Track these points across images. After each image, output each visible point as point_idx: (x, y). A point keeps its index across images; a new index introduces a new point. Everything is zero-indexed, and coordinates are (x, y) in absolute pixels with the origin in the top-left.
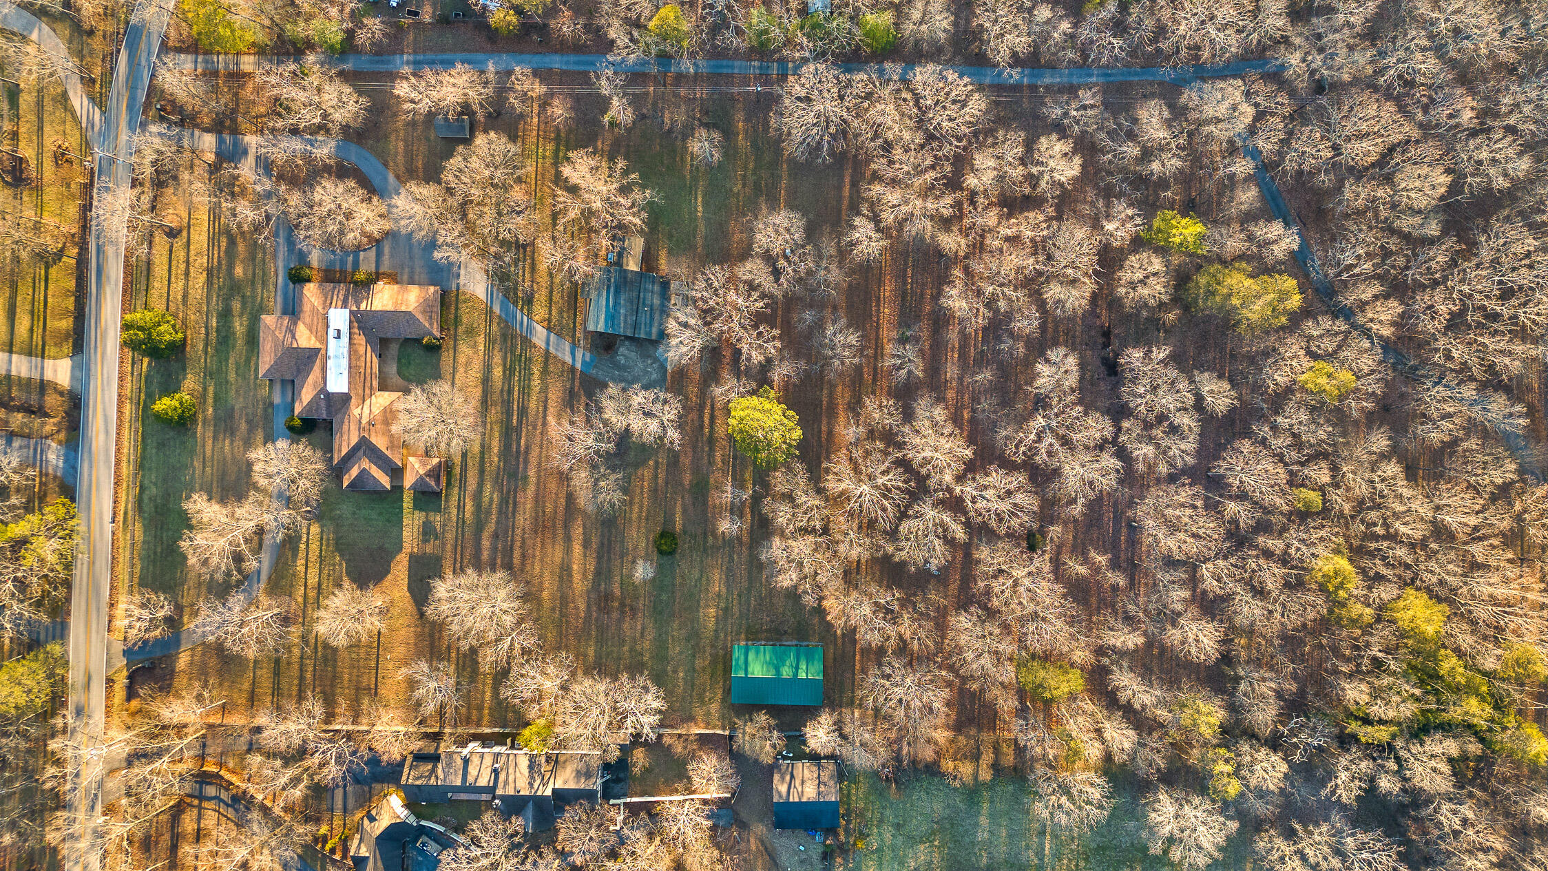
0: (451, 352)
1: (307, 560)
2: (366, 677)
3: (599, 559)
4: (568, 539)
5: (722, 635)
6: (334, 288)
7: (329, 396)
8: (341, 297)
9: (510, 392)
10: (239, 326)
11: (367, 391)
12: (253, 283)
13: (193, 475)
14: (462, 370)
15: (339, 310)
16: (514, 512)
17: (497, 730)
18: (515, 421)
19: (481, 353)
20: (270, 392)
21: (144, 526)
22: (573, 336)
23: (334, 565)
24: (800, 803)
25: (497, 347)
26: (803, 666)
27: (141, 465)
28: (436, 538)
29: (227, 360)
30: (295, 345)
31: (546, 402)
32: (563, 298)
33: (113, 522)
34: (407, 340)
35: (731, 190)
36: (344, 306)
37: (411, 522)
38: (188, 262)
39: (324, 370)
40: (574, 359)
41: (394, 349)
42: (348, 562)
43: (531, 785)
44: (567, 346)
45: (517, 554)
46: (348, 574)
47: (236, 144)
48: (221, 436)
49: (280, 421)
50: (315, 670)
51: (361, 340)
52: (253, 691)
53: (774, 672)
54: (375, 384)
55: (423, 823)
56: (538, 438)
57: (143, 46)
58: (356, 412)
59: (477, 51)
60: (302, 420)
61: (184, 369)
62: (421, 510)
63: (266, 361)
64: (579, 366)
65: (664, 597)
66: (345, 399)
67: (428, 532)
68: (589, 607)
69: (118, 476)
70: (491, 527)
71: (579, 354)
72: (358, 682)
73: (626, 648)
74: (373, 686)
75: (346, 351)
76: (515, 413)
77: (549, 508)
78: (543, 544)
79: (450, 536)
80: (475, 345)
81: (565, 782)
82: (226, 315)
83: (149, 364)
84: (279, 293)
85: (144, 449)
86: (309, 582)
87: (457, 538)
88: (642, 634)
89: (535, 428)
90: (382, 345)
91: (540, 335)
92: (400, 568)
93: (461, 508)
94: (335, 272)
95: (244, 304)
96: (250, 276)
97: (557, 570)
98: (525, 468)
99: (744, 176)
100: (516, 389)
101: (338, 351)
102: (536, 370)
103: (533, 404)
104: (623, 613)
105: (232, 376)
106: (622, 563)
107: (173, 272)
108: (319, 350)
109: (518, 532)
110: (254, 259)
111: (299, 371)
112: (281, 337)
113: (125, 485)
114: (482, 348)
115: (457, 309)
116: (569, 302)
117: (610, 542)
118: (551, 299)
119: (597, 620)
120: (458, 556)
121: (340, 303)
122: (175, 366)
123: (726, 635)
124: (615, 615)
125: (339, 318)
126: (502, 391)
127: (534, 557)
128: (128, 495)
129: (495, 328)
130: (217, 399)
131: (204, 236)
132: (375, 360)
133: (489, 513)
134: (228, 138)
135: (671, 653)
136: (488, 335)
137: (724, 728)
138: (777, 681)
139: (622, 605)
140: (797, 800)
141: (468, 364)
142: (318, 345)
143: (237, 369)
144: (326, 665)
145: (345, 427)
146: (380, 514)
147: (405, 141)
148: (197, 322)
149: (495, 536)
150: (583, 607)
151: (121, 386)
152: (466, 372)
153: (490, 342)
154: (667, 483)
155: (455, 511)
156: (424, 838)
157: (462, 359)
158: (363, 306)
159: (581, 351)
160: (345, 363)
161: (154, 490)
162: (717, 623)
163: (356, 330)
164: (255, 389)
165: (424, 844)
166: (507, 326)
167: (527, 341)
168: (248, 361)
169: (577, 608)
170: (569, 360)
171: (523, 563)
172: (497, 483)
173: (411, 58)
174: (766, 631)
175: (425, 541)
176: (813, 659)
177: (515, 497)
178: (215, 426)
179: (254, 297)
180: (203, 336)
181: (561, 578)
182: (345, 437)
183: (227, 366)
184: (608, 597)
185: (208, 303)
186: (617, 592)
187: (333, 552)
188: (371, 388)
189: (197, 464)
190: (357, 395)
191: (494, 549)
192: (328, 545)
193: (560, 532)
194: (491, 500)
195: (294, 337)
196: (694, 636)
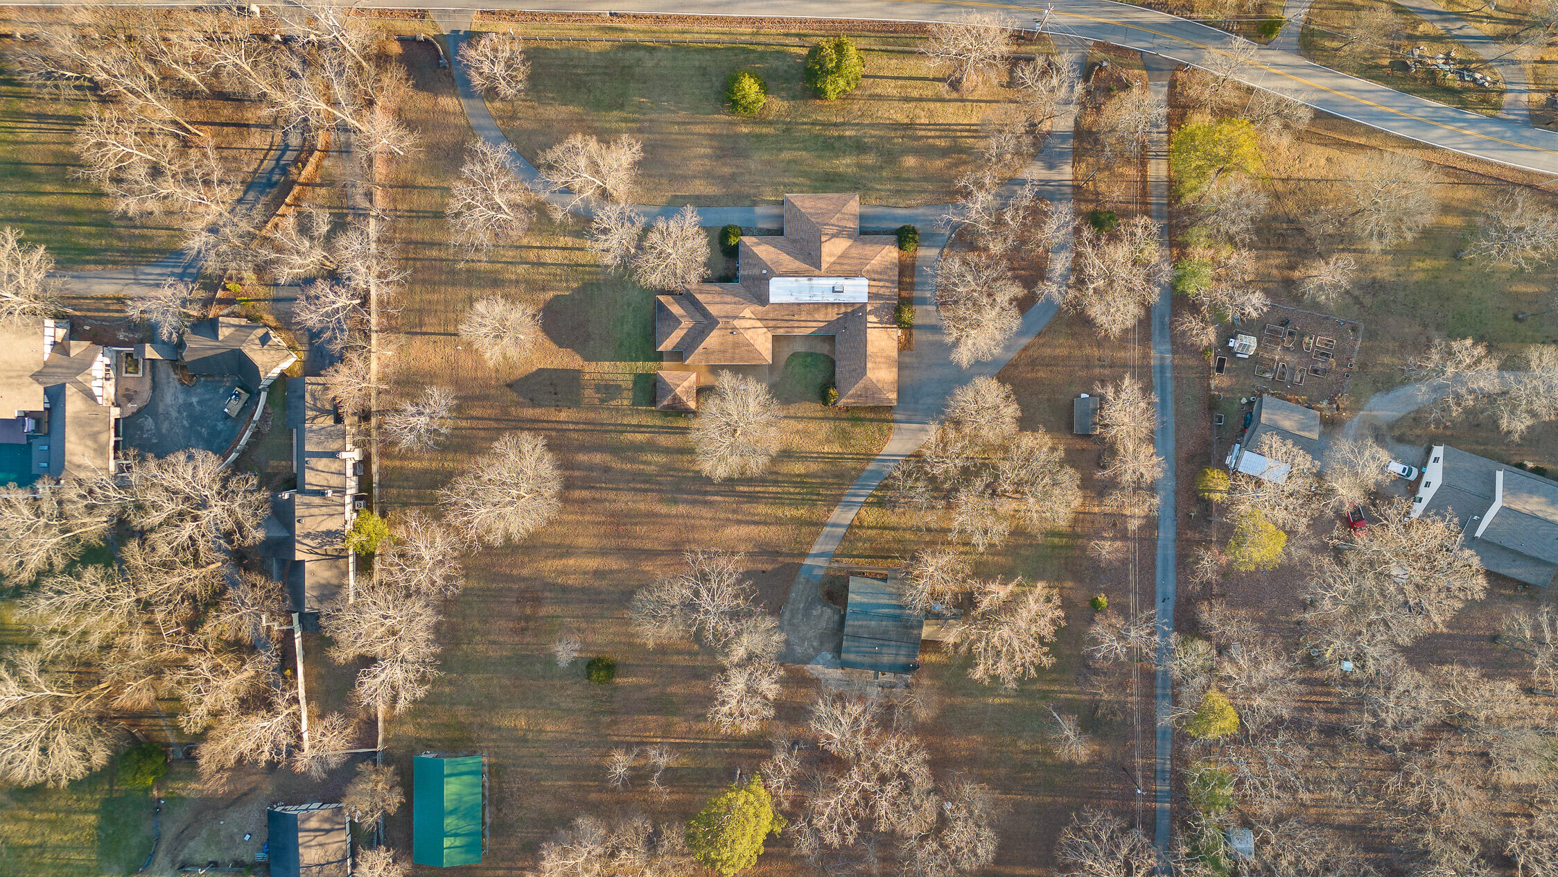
0: (820, 414)
1: (571, 249)
2: (435, 321)
3: (583, 590)
4: (603, 552)
5: (494, 736)
6: (893, 282)
7: (765, 280)
8: (882, 291)
9: (776, 483)
10: (845, 163)
11: (771, 324)
12: (898, 179)
13: (669, 111)
14: (800, 427)
15: (867, 290)
16: (635, 490)
17: (376, 479)
18: (741, 488)
19: (820, 449)
20: (768, 203)
21: (608, 53)
22: (843, 555)
23: (567, 281)
24: (297, 846)
25: (826, 467)
26: (458, 842)
27: (677, 47)
28: (602, 401)
29: (805, 149)
30: (823, 239)
31: (765, 523)
32: (887, 542)
33: (611, 14)
34: (833, 363)
35: (1020, 737)
36: (872, 296)
37: (621, 372)
38: (920, 100)
39: (796, 274)
40: (816, 556)
41: (824, 349)
42: (572, 298)
43: (308, 535)
44: (831, 547)
45: (585, 494)
46: (557, 297)
47: (1062, 155)
48: (715, 144)
49: (734, 216)
50: (442, 260)
51: (832, 315)
52: (415, 187)
53: (451, 808)
54: (781, 332)
55: (263, 396)
56: (723, 515)
57: (1177, 41)
58: (747, 312)
59: (1177, 441)
60: (737, 246)
61: (794, 98)
62: (635, 383)
63: (805, 202)
64: (808, 561)
65: (538, 667)
66: (762, 299)
67: (608, 390)
68: (524, 579)
69: (666, 19)
70: (617, 465)
71: (821, 562)
72: (429, 312)
73: (477, 625)
74: (424, 329)
75: (818, 299)
76: (752, 489)
77: (640, 530)
78: (599, 523)
79: (604, 416)
80: (828, 441)
81: (313, 573)
82: (859, 147)
83: (799, 56)
84: (887, 211)
85: (698, 51)
86: (546, 252)
87: (603, 424)
88: (494, 643)
89: (734, 512)
90: (828, 336)
91: (843, 516)
92: (565, 359)
93: (638, 428)
94: (912, 276)
95: (872, 168)
96: (905, 175)
97: (568, 542)
98: (686, 502)
99: (1036, 752)
100: (779, 490)
101: (820, 289)
102: (802, 512)
103: (762, 509)
104: (519, 619)
105: (786, 155)
106: (577, 617)
107: (908, 83)
108: (819, 268)
109: (612, 495)
110: (926, 179)
111: (795, 241)
112: (833, 221)
113: (655, 28)
114: (826, 450)
115: (871, 420)
116: (882, 549)
117: (603, 601)
118: (885, 528)
119: (510, 589)
120: (581, 427)
121: (874, 290)
122: (799, 86)
123: (493, 740)
124: (515, 610)
125: (857, 290)
126: (777, 473)
127: (583, 514)
128: (645, 32)
129: (850, 464)
130: (760, 137)
131: (952, 119)
132: (809, 331)
133: (633, 461)
134: (1069, 145)
135: (472, 677)
136: (840, 457)
137: (385, 741)
138: (441, 814)
139: (527, 619)
140: (300, 841)
141: (806, 433)
142: (824, 266)
143: (795, 162)
144: (448, 273)
145: (729, 298)
146: (629, 335)
147: (1069, 357)
148: (849, 113)
149: (607, 470)
150: (525, 572)
151: (772, 21)
152: (798, 432)
153: (835, 459)
154: (672, 667)
155: (634, 421)
156: (245, 396)
157: (812, 426)
158: (871, 318)
159: (826, 565)
160: (805, 298)
161: (650, 64)
162: (508, 729)
163: (843, 310)
164: (773, 184)
165: (238, 396)
166: (852, 479)
167: (836, 501)
168: (805, 174)
169: (523, 564)
170: (815, 549)
171: (576, 501)
172: (667, 468)
173: (1168, 361)
174: (501, 788)
175: (598, 388)
176: (467, 852)
177: (652, 491)
178: (728, 136)
179: (881, 180)
180: (834, 119)
181: (558, 546)
182: (717, 299)
183: (798, 149)
184: (537, 601)
185: (872, 125)
186: (543, 612)
187: (583, 279)
188: (776, 327)
189: (682, 115)
190: (767, 312)
191: (591, 468)
192: (590, 273)
193: (613, 543)
194: (649, 463)
195: (833, 236)
196: (493, 704)
